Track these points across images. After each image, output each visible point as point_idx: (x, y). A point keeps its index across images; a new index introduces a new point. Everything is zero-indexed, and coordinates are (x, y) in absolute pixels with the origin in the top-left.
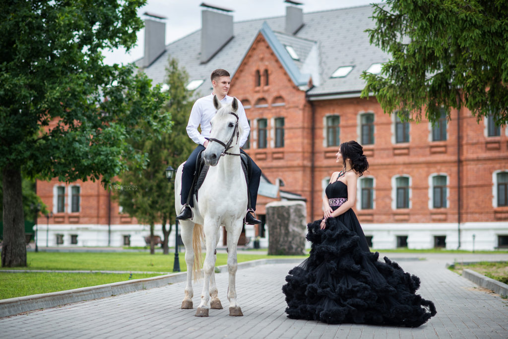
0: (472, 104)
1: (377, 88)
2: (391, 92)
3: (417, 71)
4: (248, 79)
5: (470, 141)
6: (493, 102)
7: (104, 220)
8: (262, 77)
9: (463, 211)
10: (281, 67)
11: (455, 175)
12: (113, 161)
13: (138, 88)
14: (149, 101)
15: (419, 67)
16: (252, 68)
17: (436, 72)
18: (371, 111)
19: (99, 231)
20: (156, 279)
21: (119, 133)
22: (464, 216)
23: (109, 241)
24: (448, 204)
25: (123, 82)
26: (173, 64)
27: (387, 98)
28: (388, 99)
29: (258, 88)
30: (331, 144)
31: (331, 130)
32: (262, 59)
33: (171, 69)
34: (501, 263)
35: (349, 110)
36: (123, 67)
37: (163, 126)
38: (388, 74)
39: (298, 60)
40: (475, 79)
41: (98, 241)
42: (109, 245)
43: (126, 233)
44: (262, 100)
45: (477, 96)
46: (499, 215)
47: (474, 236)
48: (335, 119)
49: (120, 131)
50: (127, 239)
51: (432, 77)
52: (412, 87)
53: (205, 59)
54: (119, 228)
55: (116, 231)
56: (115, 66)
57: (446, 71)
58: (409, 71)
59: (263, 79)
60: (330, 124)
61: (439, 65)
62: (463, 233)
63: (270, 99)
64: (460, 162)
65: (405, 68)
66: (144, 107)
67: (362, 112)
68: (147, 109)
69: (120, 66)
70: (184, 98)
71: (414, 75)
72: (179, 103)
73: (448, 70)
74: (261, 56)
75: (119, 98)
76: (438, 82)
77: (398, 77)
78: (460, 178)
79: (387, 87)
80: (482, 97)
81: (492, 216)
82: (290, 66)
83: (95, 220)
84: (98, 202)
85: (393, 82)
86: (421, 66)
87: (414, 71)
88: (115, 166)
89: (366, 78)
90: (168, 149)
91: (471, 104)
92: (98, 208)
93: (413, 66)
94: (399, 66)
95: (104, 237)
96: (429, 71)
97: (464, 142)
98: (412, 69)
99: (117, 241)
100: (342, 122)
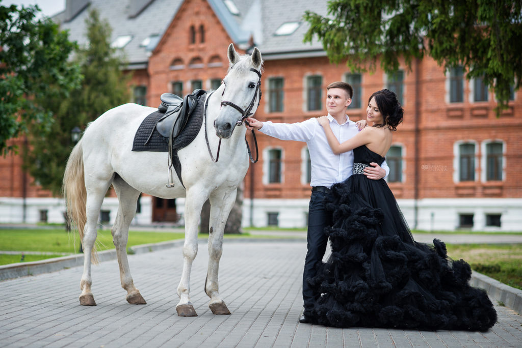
0: (439, 51)
1: (322, 32)
2: (339, 37)
3: (372, 10)
4: (181, 36)
5: (430, 108)
6: (463, 50)
7: (18, 193)
8: (197, 34)
9: (421, 186)
10: (218, 23)
11: (412, 146)
12: (7, 120)
13: (40, 34)
14: (53, 50)
15: (375, 4)
16: (186, 24)
17: (394, 13)
18: (319, 73)
19: (12, 205)
20: (48, 263)
21: (16, 87)
22: (422, 192)
23: (24, 217)
24: (404, 178)
25: (24, 28)
26: (94, 15)
27: (334, 44)
28: (336, 45)
29: (192, 46)
30: (273, 109)
31: (274, 94)
32: (197, 14)
33: (92, 21)
34: (465, 245)
35: (295, 72)
36: (23, 9)
37: (71, 80)
38: (336, 14)
39: (238, 15)
40: (443, 19)
41: (11, 216)
42: (24, 221)
43: (43, 208)
44: (197, 59)
45: (444, 42)
46: (461, 192)
47: (433, 215)
48: (278, 81)
49: (16, 85)
50: (44, 215)
51: (390, 19)
52: (364, 31)
53: (133, 12)
54: (35, 202)
55: (31, 205)
56: (13, 8)
57: (407, 12)
58: (362, 10)
59: (198, 36)
60: (273, 87)
61: (399, 6)
62: (421, 212)
63: (206, 58)
64: (418, 132)
65: (357, 7)
66: (47, 57)
67: (309, 73)
68: (50, 59)
69: (19, 8)
70: (106, 54)
71: (368, 15)
72: (100, 59)
73: (410, 10)
74: (196, 9)
75: (19, 46)
76: (397, 25)
77: (348, 18)
78: (417, 149)
79: (334, 30)
80: (450, 42)
81: (453, 192)
82: (229, 22)
83: (8, 192)
84: (12, 172)
85: (342, 25)
86: (377, 5)
87: (368, 10)
88: (10, 126)
89: (309, 19)
90: (87, 112)
91: (436, 53)
92: (12, 180)
93: (367, 4)
94: (350, 5)
95: (18, 211)
96: (386, 11)
97: (424, 108)
98: (366, 8)
99: (33, 217)
100: (287, 85)
